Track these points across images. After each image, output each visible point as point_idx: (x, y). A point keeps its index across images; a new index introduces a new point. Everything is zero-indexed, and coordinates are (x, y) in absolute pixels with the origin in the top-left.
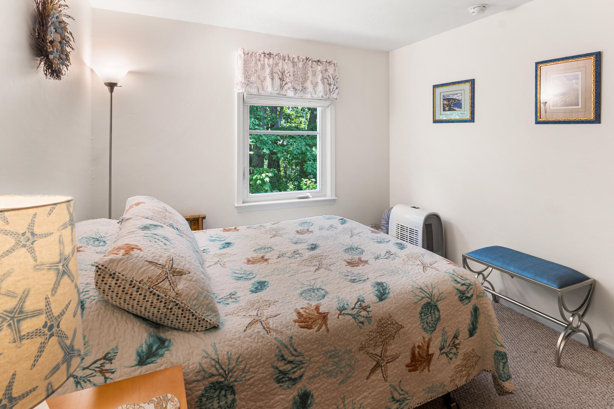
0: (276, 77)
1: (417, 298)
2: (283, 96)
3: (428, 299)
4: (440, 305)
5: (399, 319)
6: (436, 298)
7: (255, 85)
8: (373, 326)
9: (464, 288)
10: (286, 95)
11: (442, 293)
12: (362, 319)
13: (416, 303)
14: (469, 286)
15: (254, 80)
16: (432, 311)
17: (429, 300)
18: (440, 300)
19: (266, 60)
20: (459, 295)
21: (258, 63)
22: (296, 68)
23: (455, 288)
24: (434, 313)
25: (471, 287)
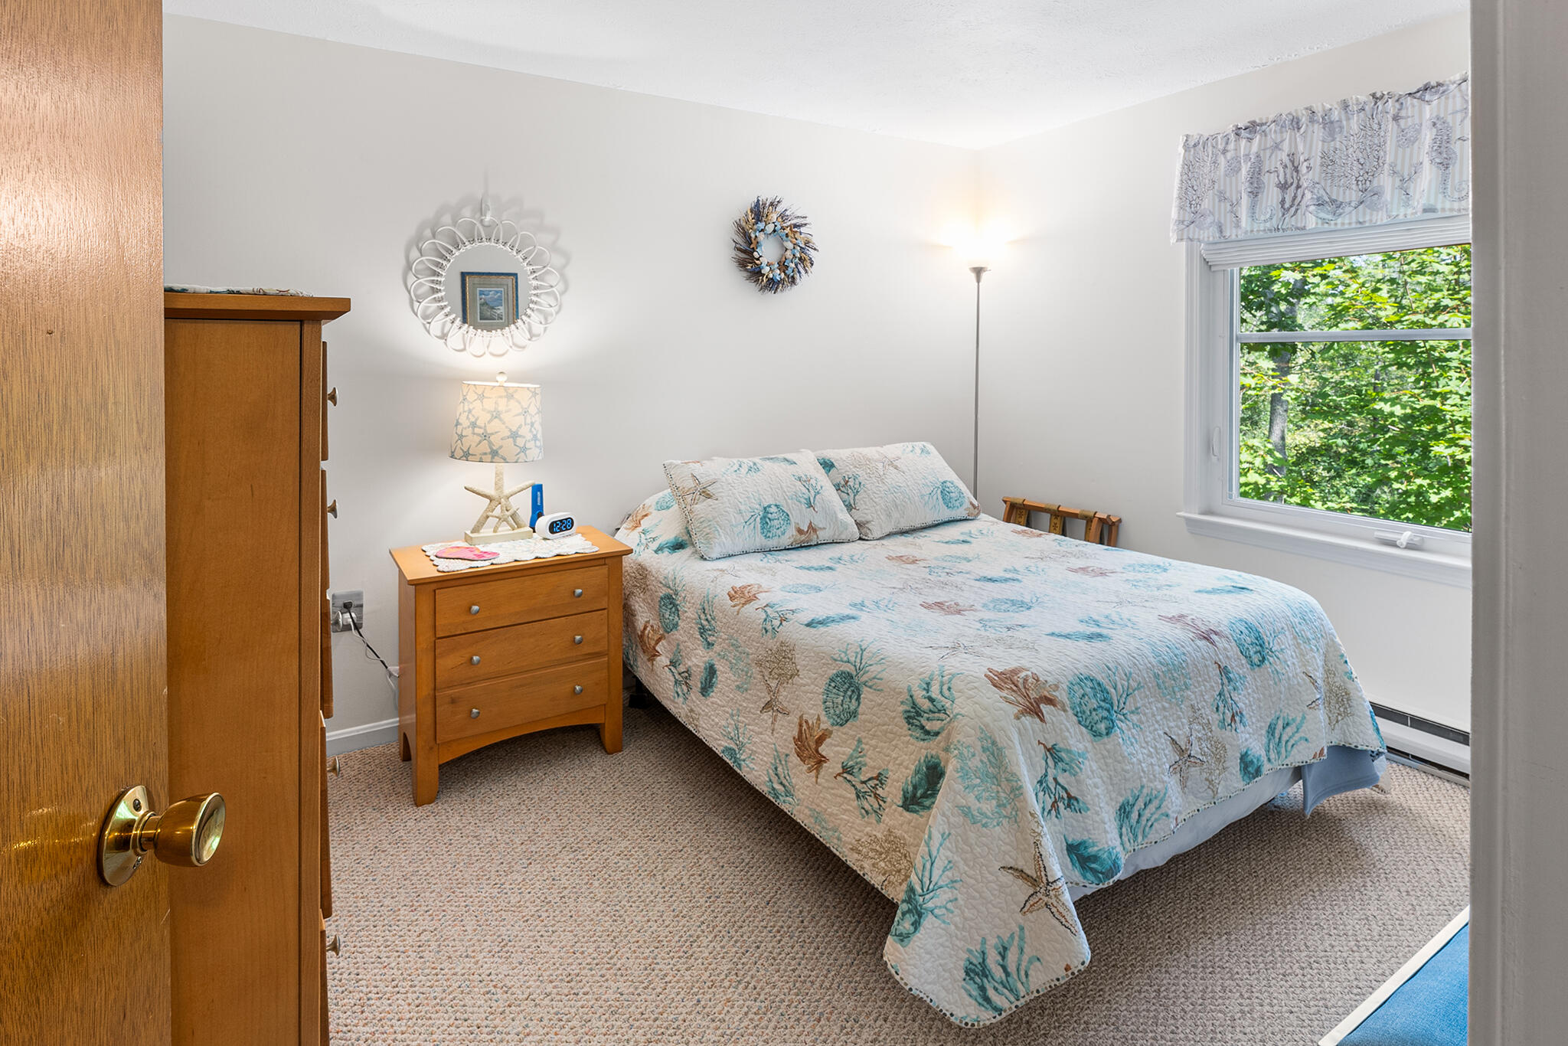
0: (1270, 182)
1: (843, 655)
2: (1298, 232)
3: (853, 668)
4: (866, 693)
5: (800, 661)
6: (864, 678)
7: (1209, 220)
8: (773, 644)
9: (926, 705)
10: (1304, 228)
11: (881, 679)
12: (769, 628)
13: (836, 660)
14: (939, 711)
15: (1206, 206)
16: (849, 693)
17: (854, 673)
18: (870, 687)
19: (1243, 143)
20: (908, 708)
21: (1222, 160)
22: (1338, 137)
23: (909, 691)
24: (850, 697)
25: (942, 716)
